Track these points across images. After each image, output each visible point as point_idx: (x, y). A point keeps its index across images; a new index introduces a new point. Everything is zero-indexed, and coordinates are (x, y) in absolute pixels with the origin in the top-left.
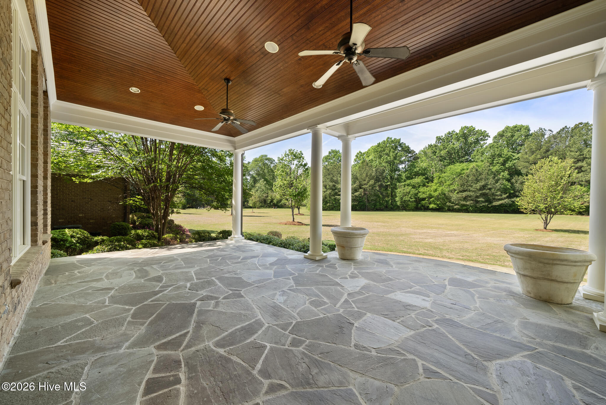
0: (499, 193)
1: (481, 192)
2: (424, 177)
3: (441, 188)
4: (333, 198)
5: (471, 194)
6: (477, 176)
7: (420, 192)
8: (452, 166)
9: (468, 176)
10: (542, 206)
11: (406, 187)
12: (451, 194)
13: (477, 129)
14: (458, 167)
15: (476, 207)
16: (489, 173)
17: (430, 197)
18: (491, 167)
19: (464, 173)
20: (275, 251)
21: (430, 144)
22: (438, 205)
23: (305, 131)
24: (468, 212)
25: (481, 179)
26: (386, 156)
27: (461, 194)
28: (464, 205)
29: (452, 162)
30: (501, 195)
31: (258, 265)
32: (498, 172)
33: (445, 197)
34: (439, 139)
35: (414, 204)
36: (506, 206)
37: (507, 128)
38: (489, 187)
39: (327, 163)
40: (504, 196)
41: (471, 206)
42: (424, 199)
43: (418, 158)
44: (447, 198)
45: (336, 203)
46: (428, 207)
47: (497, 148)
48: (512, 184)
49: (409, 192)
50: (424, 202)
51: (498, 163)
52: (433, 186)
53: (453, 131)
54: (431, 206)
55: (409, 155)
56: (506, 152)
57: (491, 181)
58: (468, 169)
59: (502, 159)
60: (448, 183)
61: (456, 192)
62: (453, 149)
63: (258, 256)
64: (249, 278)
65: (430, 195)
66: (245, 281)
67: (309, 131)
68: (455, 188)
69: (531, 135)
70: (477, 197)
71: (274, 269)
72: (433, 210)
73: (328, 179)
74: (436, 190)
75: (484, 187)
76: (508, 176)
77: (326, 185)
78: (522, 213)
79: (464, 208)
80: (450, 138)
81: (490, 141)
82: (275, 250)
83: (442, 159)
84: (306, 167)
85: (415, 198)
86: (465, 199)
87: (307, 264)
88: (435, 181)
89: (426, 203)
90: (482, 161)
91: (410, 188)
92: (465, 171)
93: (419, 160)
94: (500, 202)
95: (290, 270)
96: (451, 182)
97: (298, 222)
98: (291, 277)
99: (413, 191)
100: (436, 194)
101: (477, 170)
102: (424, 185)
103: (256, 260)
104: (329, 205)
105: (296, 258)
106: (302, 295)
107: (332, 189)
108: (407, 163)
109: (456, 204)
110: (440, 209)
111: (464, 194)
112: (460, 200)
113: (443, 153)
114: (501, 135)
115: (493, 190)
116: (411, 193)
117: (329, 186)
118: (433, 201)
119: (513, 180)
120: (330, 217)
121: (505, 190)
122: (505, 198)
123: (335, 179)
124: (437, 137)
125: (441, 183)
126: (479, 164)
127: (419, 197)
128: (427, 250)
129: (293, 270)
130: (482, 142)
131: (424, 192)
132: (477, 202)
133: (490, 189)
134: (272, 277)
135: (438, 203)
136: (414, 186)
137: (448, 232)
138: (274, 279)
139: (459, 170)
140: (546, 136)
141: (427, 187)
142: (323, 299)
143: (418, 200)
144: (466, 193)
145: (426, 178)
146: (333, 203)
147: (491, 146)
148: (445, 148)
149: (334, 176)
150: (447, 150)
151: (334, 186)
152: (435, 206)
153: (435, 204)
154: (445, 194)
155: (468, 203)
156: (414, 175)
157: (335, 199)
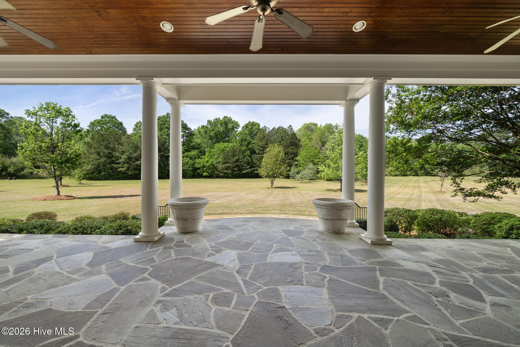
0: (245, 165)
1: (236, 164)
2: (199, 151)
3: (211, 160)
4: (109, 166)
5: (230, 165)
6: (234, 152)
7: (196, 163)
8: (217, 144)
9: (228, 153)
10: (271, 173)
11: (185, 158)
12: (218, 165)
13: (233, 120)
14: (222, 145)
15: (233, 174)
16: (240, 151)
17: (204, 166)
18: (241, 147)
19: (226, 150)
20: (76, 243)
21: (203, 125)
22: (209, 173)
23: (133, 80)
24: (229, 178)
25: (236, 155)
26: (167, 130)
27: (224, 165)
28: (225, 173)
29: (218, 142)
30: (247, 166)
31: (65, 273)
32: (245, 151)
33: (213, 167)
34: (209, 122)
35: (191, 173)
36: (249, 174)
37: (250, 122)
38: (240, 160)
39: (99, 128)
40: (248, 167)
41: (230, 174)
42: (199, 168)
43: (194, 135)
44: (215, 168)
45: (112, 172)
46: (202, 174)
47: (244, 134)
48: (252, 159)
49: (188, 163)
50: (199, 171)
51: (244, 145)
52: (206, 158)
53: (219, 118)
54: (205, 174)
55: (187, 131)
56: (248, 138)
57: (241, 157)
58: (228, 147)
59: (247, 143)
60: (215, 157)
61: (221, 163)
62: (219, 131)
63: (51, 258)
64: (70, 304)
65: (204, 165)
66: (67, 313)
67: (139, 81)
68: (220, 160)
69: (260, 129)
70: (234, 167)
71: (104, 271)
72: (206, 177)
73: (101, 145)
74: (207, 162)
75: (237, 161)
76: (250, 154)
77: (100, 152)
78: (262, 177)
79: (226, 175)
80: (216, 123)
81: (240, 129)
82: (76, 241)
83: (211, 138)
84: (78, 129)
85: (193, 168)
86: (227, 168)
87: (148, 249)
88: (207, 154)
89: (200, 172)
90: (236, 142)
91: (188, 159)
92: (226, 149)
93: (195, 137)
94: (246, 171)
95: (132, 264)
96: (218, 156)
97: (67, 196)
98: (146, 275)
99: (191, 162)
100: (208, 165)
101: (233, 148)
102: (199, 158)
103: (52, 266)
104: (104, 175)
105: (123, 245)
106: (192, 297)
107: (108, 157)
108: (185, 138)
109: (221, 173)
110: (210, 176)
111: (226, 165)
112: (223, 169)
113: (212, 134)
114: (246, 126)
115: (242, 163)
116: (189, 163)
117: (104, 153)
118: (206, 170)
119: (252, 157)
120: (108, 187)
121: (248, 163)
122: (248, 168)
123: (111, 146)
124: (208, 120)
125: (211, 157)
126: (235, 144)
127: (195, 167)
128: (223, 210)
129: (138, 264)
130: (236, 130)
131: (199, 163)
132: (234, 171)
133: (240, 162)
134: (115, 285)
135: (209, 171)
136: (191, 157)
137: (225, 194)
138: (123, 288)
139: (222, 148)
140: (267, 131)
141: (201, 159)
142: (222, 290)
143: (195, 169)
144: (227, 164)
145: (200, 152)
146: (108, 172)
147: (241, 133)
148: (213, 130)
149: (109, 143)
150: (215, 131)
151: (110, 153)
152: (207, 174)
153: (207, 173)
154: (213, 165)
155: (228, 172)
156: (191, 148)
157: (112, 168)
